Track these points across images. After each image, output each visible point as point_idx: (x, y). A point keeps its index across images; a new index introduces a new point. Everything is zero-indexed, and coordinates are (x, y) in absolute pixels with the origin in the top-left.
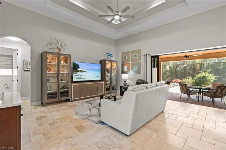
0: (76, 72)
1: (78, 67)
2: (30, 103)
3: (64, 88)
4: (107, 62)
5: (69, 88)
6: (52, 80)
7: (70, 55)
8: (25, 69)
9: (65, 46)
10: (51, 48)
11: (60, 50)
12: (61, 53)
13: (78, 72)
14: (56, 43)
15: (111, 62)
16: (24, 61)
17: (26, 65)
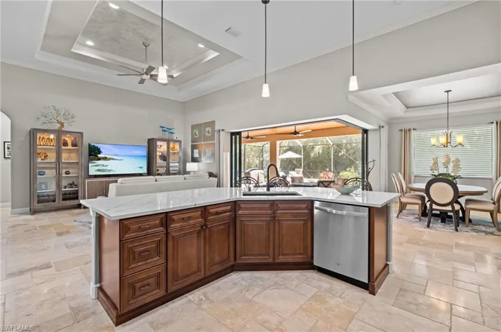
0: (94, 160)
1: (100, 152)
2: (10, 209)
3: (71, 185)
4: (159, 143)
5: (80, 185)
6: (50, 173)
7: (81, 133)
8: (6, 156)
9: (72, 117)
10: (45, 123)
11: (62, 125)
12: (63, 129)
13: (99, 159)
14: (56, 115)
15: (168, 141)
16: (4, 142)
17: (8, 148)
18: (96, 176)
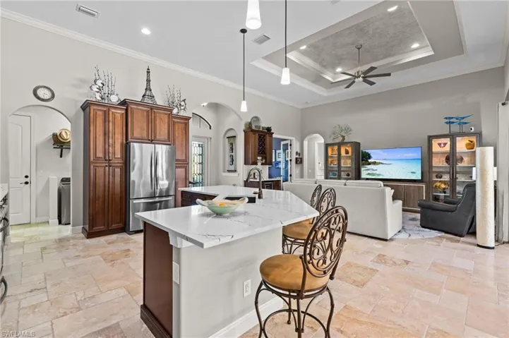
0: (366, 164)
1: (370, 157)
9: (350, 131)
12: (345, 141)
13: (369, 164)
14: (340, 131)
15: (452, 137)
18: (367, 179)
